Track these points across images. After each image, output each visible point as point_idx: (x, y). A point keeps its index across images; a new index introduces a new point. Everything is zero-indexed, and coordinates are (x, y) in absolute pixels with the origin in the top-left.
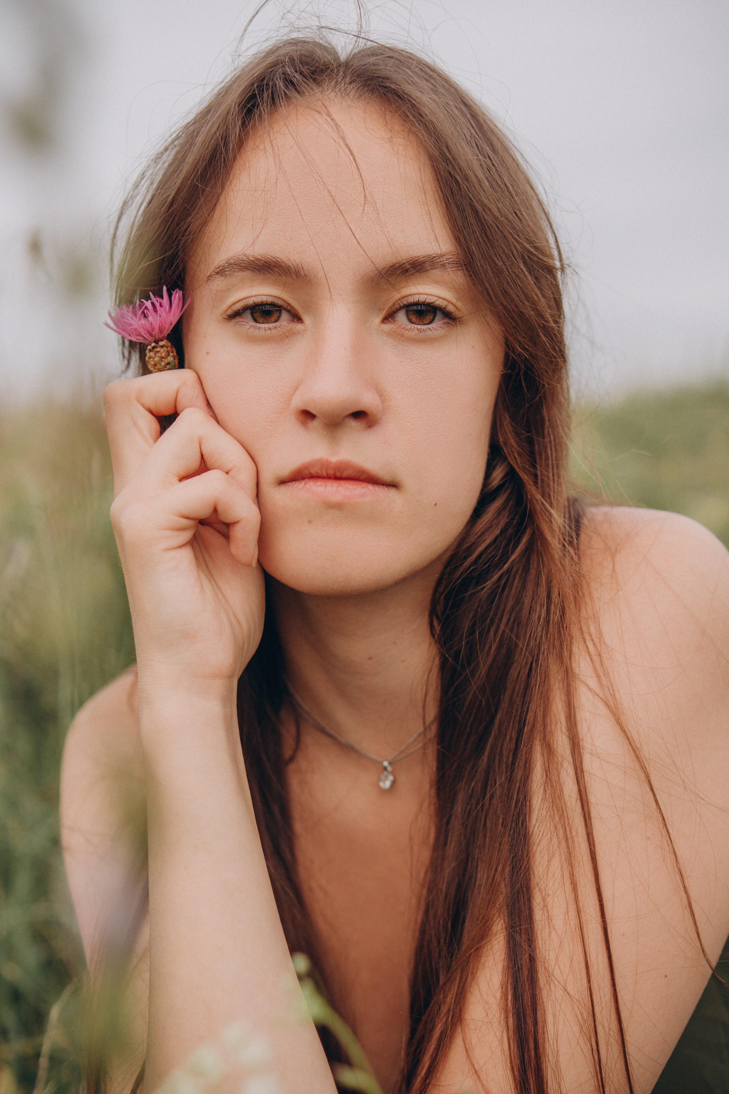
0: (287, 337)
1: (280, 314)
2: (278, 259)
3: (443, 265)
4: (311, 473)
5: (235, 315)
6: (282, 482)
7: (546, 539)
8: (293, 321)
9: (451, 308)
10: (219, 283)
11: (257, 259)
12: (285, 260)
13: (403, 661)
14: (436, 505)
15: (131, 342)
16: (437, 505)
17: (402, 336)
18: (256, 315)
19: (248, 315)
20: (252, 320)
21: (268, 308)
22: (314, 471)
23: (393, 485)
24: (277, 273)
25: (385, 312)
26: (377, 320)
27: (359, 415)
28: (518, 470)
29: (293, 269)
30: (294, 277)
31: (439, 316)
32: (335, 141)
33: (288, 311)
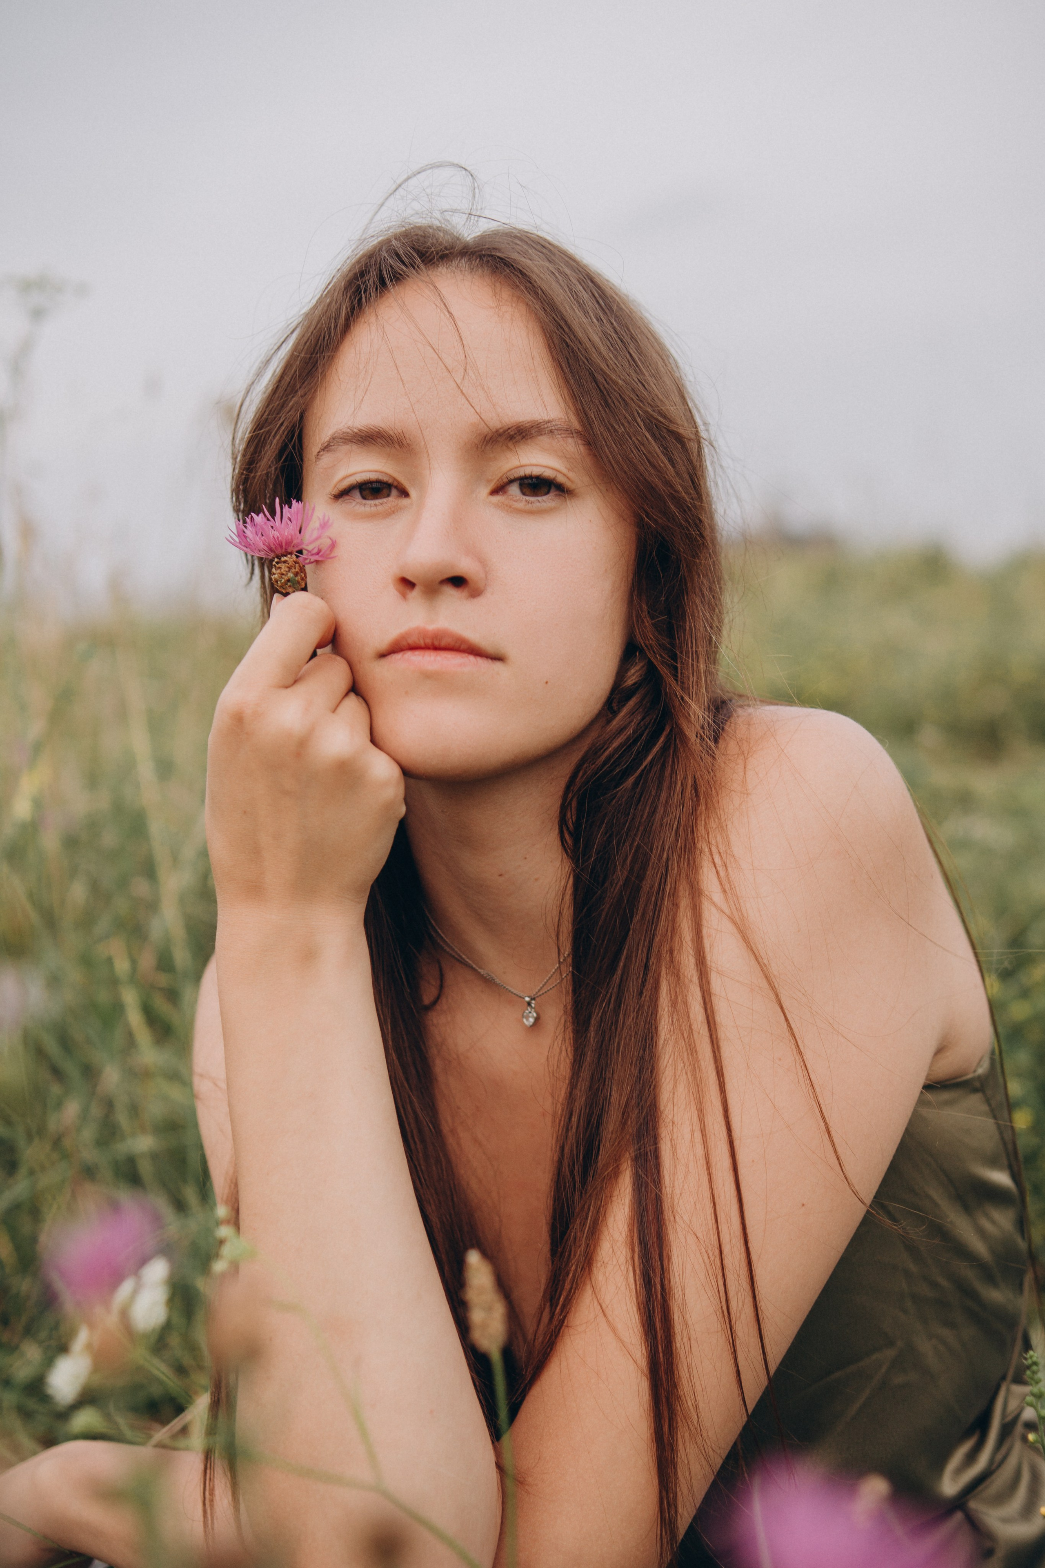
0: (394, 512)
1: (390, 492)
2: (381, 429)
3: (551, 431)
4: (409, 644)
5: (342, 494)
6: (383, 655)
7: (685, 735)
8: (401, 496)
9: (561, 479)
10: (327, 459)
11: (360, 430)
12: (387, 430)
13: (536, 880)
14: (547, 683)
15: (260, 559)
16: (549, 684)
17: (510, 507)
18: (364, 493)
19: (357, 494)
20: (360, 497)
21: (374, 485)
22: (411, 641)
23: (498, 658)
24: (380, 444)
25: (493, 484)
26: (484, 491)
27: (458, 581)
28: (656, 663)
29: (396, 439)
30: (397, 447)
31: (553, 489)
32: (436, 306)
33: (396, 487)
